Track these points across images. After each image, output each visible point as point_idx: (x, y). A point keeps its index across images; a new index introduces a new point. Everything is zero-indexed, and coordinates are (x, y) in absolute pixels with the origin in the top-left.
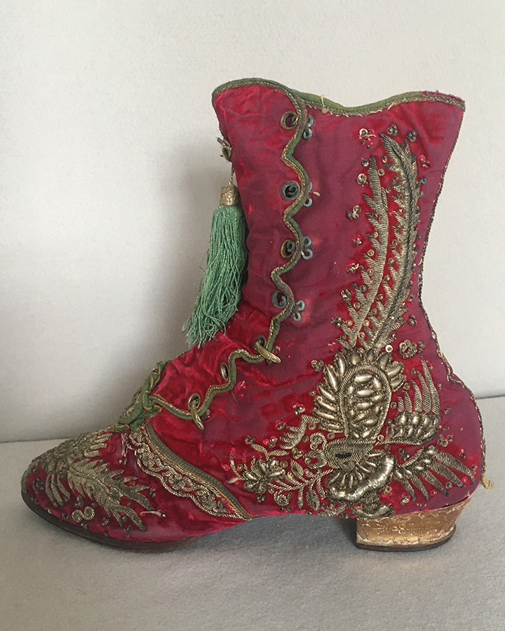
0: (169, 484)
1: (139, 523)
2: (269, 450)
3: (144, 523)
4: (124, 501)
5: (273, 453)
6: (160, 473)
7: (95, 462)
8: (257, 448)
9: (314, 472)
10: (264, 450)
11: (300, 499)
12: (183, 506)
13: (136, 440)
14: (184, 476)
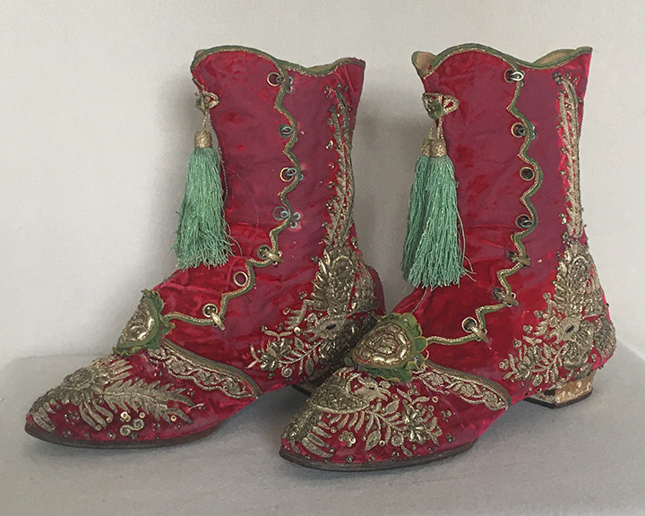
0: (201, 383)
1: (186, 419)
2: (279, 333)
3: (191, 418)
4: (170, 404)
5: (282, 334)
6: (191, 375)
7: (130, 381)
8: (269, 333)
9: (312, 344)
10: (275, 334)
11: (301, 368)
12: (215, 397)
13: (160, 355)
14: (211, 372)
